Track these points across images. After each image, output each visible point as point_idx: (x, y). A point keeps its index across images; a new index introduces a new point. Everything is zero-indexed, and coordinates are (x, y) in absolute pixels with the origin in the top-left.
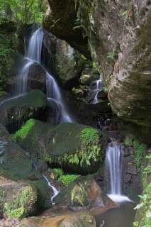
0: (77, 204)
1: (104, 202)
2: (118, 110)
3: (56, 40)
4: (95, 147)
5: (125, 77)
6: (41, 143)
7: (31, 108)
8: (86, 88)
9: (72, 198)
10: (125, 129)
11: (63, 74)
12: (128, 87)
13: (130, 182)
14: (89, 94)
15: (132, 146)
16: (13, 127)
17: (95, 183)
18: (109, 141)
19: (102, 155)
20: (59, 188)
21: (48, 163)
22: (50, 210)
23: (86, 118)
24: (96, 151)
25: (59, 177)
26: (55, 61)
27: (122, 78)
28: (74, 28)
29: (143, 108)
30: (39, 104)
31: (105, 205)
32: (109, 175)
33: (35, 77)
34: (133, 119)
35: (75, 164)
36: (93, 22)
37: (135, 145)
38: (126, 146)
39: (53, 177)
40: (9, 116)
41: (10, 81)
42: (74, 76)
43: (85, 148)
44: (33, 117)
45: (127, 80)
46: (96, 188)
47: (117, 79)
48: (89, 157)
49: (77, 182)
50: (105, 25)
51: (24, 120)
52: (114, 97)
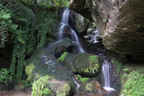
0: (89, 92)
1: (102, 91)
2: (108, 46)
3: (75, 13)
4: (97, 65)
5: (113, 31)
6: (71, 63)
7: (65, 47)
8: (90, 35)
9: (87, 89)
10: (111, 55)
11: (79, 29)
12: (114, 36)
13: (114, 81)
14: (91, 38)
15: (115, 64)
16: (58, 56)
17: (97, 82)
18: (103, 61)
19: (100, 68)
20: (80, 84)
21: (74, 72)
22: (76, 94)
23: (91, 50)
24: (97, 66)
25: (79, 79)
26: (75, 23)
27: (111, 32)
28: (85, 7)
29: (122, 45)
30: (68, 44)
31: (102, 92)
32: (104, 78)
33: (66, 32)
34: (116, 50)
35: (87, 73)
36: (95, 5)
37: (116, 63)
38: (112, 64)
39: (77, 79)
40: (56, 51)
41: (55, 34)
42: (84, 30)
43: (92, 65)
44: (66, 51)
45: (114, 33)
46: (98, 84)
47: (108, 32)
48: (94, 69)
49: (88, 81)
50: (101, 6)
51: (62, 52)
52: (106, 40)
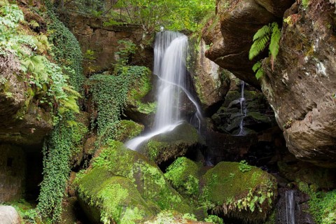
2: (298, 151)
8: (223, 111)
12: (321, 135)
35: (243, 210)
36: (287, 79)
41: (146, 110)
42: (218, 99)
44: (186, 155)
45: (322, 131)
47: (309, 127)
52: (297, 138)
